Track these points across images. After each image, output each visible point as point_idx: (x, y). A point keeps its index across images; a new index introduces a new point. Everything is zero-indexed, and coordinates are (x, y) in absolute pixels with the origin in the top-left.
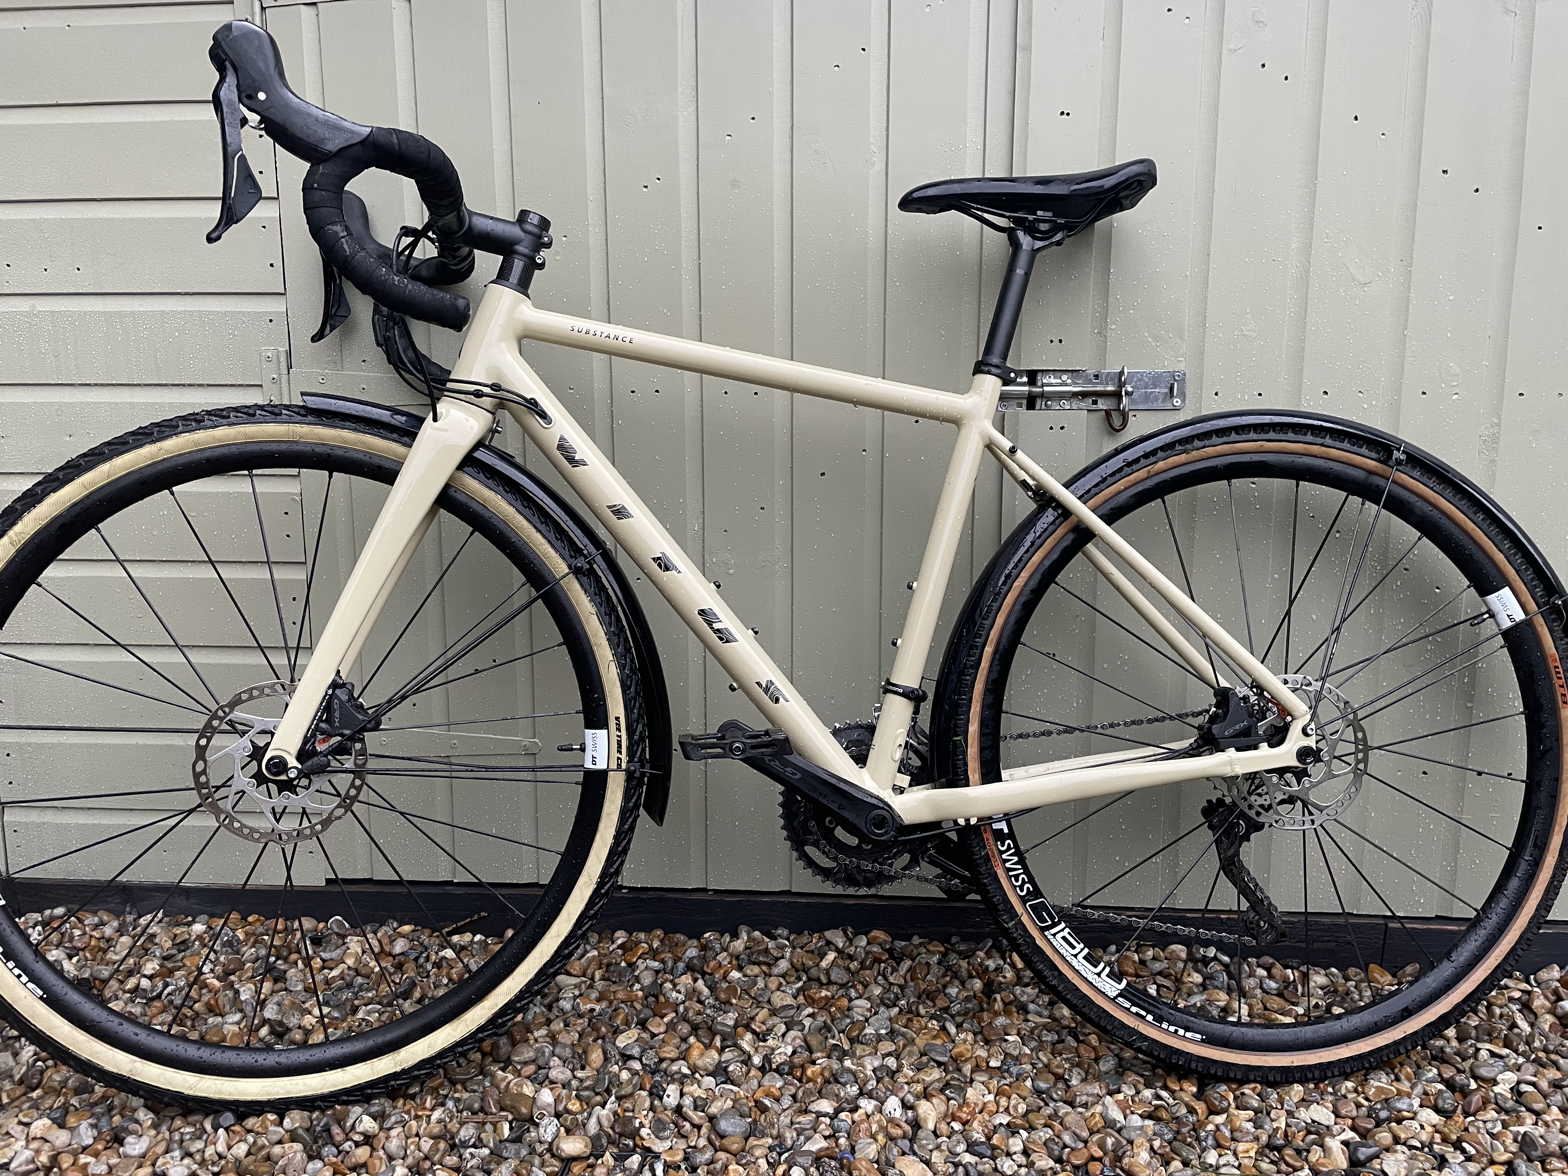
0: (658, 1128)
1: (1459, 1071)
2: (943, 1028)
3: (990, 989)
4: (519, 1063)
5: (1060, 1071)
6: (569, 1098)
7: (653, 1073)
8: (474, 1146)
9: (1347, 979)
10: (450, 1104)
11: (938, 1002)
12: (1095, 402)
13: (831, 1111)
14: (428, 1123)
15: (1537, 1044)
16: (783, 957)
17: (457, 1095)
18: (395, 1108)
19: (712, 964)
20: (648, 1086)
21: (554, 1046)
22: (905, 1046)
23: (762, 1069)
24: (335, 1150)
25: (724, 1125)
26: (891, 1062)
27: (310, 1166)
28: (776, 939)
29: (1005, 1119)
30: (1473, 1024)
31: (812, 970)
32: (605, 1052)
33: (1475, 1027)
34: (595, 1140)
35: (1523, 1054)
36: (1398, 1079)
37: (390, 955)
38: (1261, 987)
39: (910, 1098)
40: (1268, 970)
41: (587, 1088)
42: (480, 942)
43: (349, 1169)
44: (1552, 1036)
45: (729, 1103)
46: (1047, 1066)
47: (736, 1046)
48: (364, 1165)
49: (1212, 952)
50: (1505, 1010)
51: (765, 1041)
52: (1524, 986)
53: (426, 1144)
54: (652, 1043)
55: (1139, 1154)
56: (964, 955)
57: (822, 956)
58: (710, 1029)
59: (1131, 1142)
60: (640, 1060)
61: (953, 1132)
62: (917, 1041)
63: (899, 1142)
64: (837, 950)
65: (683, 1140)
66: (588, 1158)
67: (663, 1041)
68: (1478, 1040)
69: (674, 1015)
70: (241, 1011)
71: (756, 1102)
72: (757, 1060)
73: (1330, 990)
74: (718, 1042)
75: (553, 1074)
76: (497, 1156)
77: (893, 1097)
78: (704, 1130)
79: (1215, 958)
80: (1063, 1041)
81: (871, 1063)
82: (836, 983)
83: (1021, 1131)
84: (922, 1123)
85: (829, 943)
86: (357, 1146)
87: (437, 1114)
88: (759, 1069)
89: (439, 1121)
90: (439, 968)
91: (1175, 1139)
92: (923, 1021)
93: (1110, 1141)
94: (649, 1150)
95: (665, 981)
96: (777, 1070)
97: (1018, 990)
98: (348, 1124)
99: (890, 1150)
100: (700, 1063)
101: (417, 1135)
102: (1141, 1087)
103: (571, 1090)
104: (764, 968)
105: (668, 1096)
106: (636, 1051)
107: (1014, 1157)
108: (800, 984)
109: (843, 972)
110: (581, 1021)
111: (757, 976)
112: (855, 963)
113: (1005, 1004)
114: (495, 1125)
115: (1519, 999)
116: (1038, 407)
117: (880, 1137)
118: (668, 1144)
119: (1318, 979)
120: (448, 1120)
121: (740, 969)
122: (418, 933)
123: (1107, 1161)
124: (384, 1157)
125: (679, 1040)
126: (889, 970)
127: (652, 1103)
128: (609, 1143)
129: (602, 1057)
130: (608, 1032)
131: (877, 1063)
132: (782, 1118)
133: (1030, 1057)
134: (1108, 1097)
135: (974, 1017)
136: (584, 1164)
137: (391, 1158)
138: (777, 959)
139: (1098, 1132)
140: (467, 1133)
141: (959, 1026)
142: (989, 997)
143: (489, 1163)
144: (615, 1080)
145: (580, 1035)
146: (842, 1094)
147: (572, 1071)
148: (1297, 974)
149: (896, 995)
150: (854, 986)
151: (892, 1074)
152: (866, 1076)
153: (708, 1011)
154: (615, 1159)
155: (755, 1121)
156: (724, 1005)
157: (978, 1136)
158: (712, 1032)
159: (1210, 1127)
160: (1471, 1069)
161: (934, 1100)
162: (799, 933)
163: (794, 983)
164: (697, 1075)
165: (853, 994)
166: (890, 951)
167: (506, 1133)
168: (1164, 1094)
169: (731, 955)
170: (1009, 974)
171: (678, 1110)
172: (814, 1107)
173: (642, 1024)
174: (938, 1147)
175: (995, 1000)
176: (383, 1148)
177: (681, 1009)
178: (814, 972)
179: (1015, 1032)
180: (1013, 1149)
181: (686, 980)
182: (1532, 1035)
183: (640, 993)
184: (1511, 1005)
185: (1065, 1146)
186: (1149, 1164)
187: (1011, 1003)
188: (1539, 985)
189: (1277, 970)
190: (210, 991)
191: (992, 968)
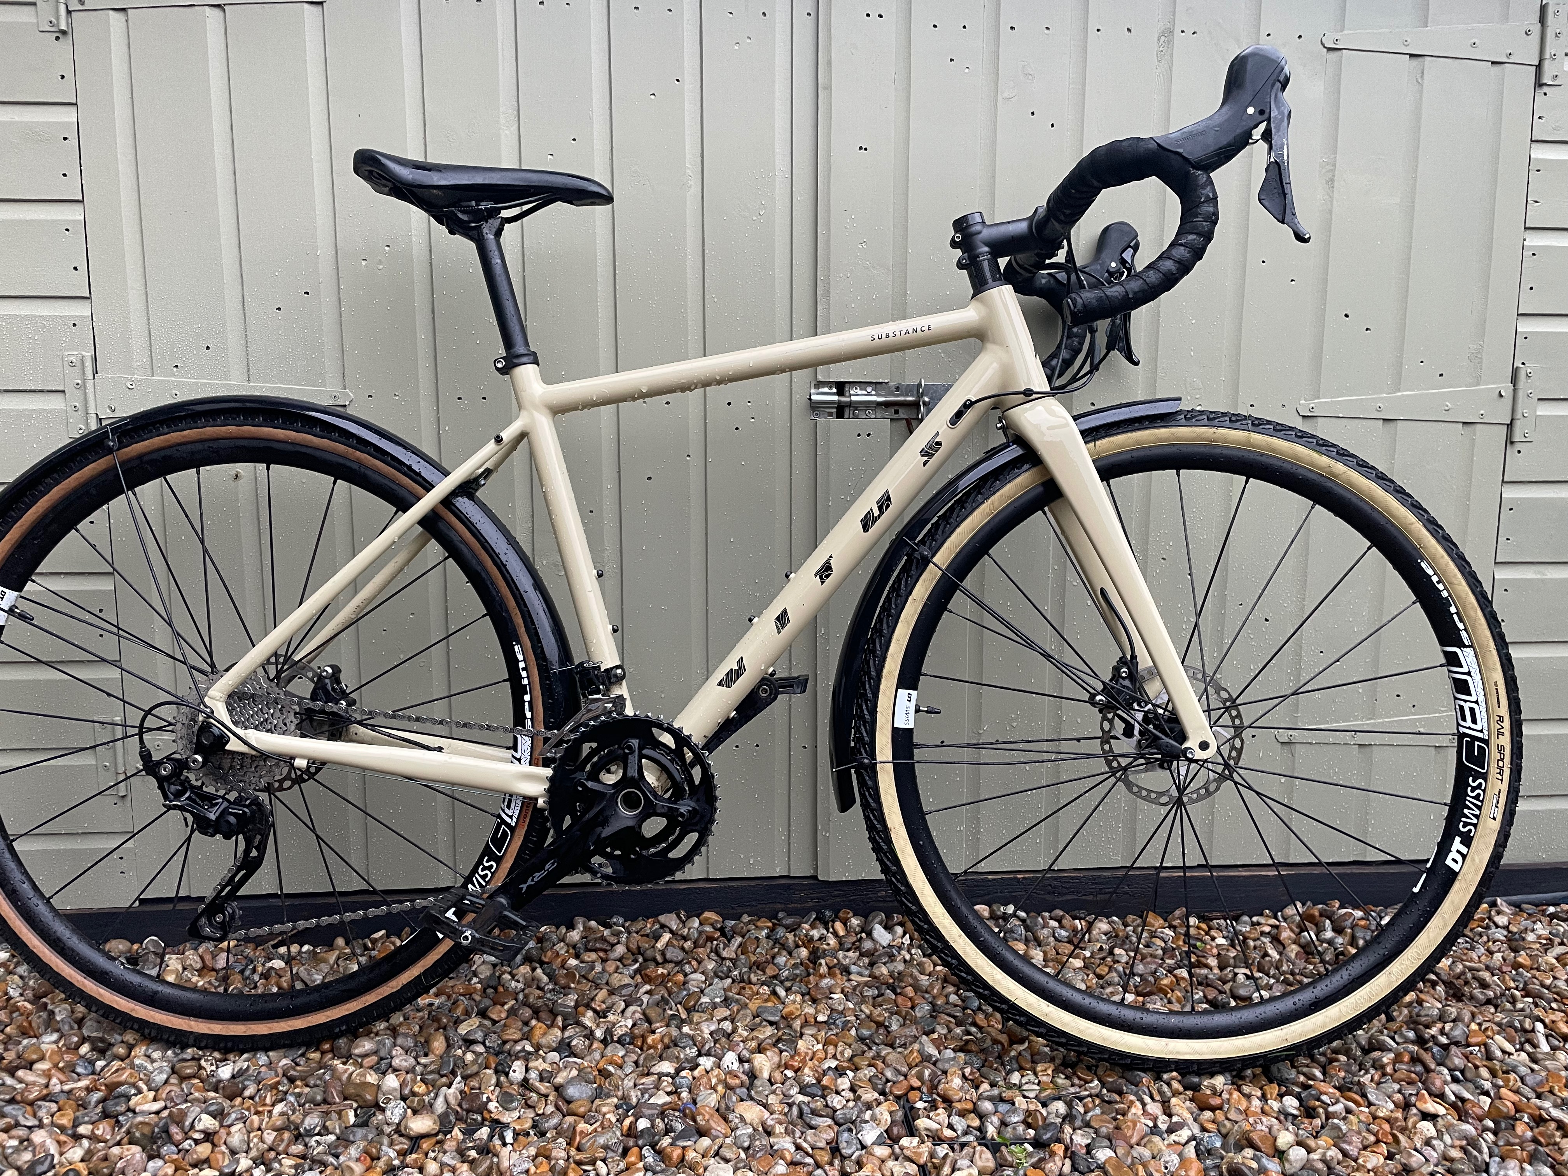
0: (506, 1101)
1: (1221, 992)
2: (774, 993)
3: (815, 957)
4: (359, 1056)
5: (881, 1019)
6: (414, 1081)
7: (497, 1054)
8: (319, 1134)
9: (1126, 925)
10: (291, 1099)
11: (767, 971)
12: (897, 412)
13: (672, 1071)
14: (270, 1117)
15: (1285, 968)
16: (618, 943)
17: (297, 1090)
18: (232, 1107)
19: (549, 953)
20: (493, 1066)
21: (395, 1038)
22: (738, 1011)
23: (605, 1042)
24: (174, 1148)
25: (572, 1091)
26: (727, 1026)
27: (151, 1164)
28: (611, 927)
29: (833, 1064)
30: (1232, 955)
31: (648, 952)
32: (447, 1039)
33: (1234, 958)
34: (443, 1119)
35: (1273, 977)
36: (1170, 1002)
37: (213, 970)
38: (1054, 936)
39: (746, 1053)
40: (1059, 921)
41: (432, 1072)
42: (308, 952)
43: (191, 1165)
44: (1298, 961)
45: (574, 1073)
46: (869, 1017)
47: (578, 1023)
48: (207, 1161)
49: (1010, 909)
50: (1258, 943)
51: (606, 1017)
52: (1273, 921)
53: (270, 1137)
54: (494, 1028)
55: (952, 1081)
56: (792, 929)
57: (657, 938)
58: (551, 1011)
59: (945, 1072)
60: (484, 1044)
61: (787, 1078)
62: (750, 1005)
63: (738, 1091)
64: (671, 931)
65: (531, 1110)
66: (436, 1134)
67: (505, 1025)
68: (1235, 967)
69: (513, 1002)
70: (58, 1030)
71: (599, 1071)
72: (599, 1033)
73: (1112, 936)
74: (559, 1021)
75: (396, 1062)
76: (344, 1140)
77: (730, 1053)
78: (551, 1098)
79: (1014, 915)
80: (882, 995)
81: (707, 1029)
82: (671, 961)
83: (848, 1072)
84: (758, 1073)
85: (663, 926)
86: (196, 1144)
87: (279, 1108)
88: (602, 1041)
89: (282, 1114)
90: (267, 979)
91: (983, 1066)
92: (755, 988)
93: (927, 1073)
94: (497, 1122)
95: (504, 973)
96: (619, 1041)
97: (841, 954)
98: (187, 1123)
99: (730, 1099)
100: (543, 1041)
101: (259, 1129)
102: (952, 1026)
103: (416, 1076)
104: (601, 954)
105: (514, 1071)
106: (479, 1036)
107: (843, 1093)
108: (637, 965)
109: (678, 951)
110: (421, 1014)
111: (593, 962)
112: (689, 943)
113: (830, 968)
114: (339, 1113)
115: (1269, 933)
116: (846, 416)
117: (720, 1088)
118: (516, 1114)
119: (1103, 926)
120: (290, 1113)
121: (577, 956)
122: (242, 948)
123: (925, 1090)
124: (227, 1151)
125: (520, 1023)
126: (722, 946)
127: (498, 1080)
128: (457, 1119)
129: (444, 1044)
130: (449, 1021)
131: (713, 1028)
132: (626, 1082)
133: (854, 1010)
134: (924, 1037)
135: (801, 981)
136: (433, 1140)
137: (233, 1152)
138: (613, 945)
139: (916, 1065)
140: (312, 1121)
141: (788, 990)
142: (815, 963)
143: (337, 1147)
144: (460, 1062)
145: (421, 1027)
146: (682, 1056)
147: (416, 1058)
148: (1083, 923)
149: (729, 967)
150: (689, 963)
151: (728, 1036)
152: (703, 1038)
153: (548, 995)
154: (464, 1134)
155: (600, 1086)
156: (565, 990)
157: (809, 1078)
158: (554, 1014)
159: (1013, 1053)
160: (1231, 990)
161: (769, 1053)
162: (634, 920)
163: (631, 965)
164: (541, 1052)
165: (687, 968)
166: (722, 930)
167: (352, 1119)
168: (973, 1029)
169: (568, 945)
170: (832, 941)
171: (525, 1083)
172: (656, 1069)
173: (483, 1014)
174: (774, 1092)
175: (820, 964)
176: (225, 1143)
177: (521, 996)
178: (649, 953)
179: (839, 990)
180: (841, 1088)
181: (525, 969)
182: (1280, 960)
183: (479, 986)
184: (1262, 938)
185: (888, 1081)
186: (962, 1087)
187: (834, 966)
188: (1285, 920)
189: (1067, 920)
190: (22, 1015)
191: (816, 938)
